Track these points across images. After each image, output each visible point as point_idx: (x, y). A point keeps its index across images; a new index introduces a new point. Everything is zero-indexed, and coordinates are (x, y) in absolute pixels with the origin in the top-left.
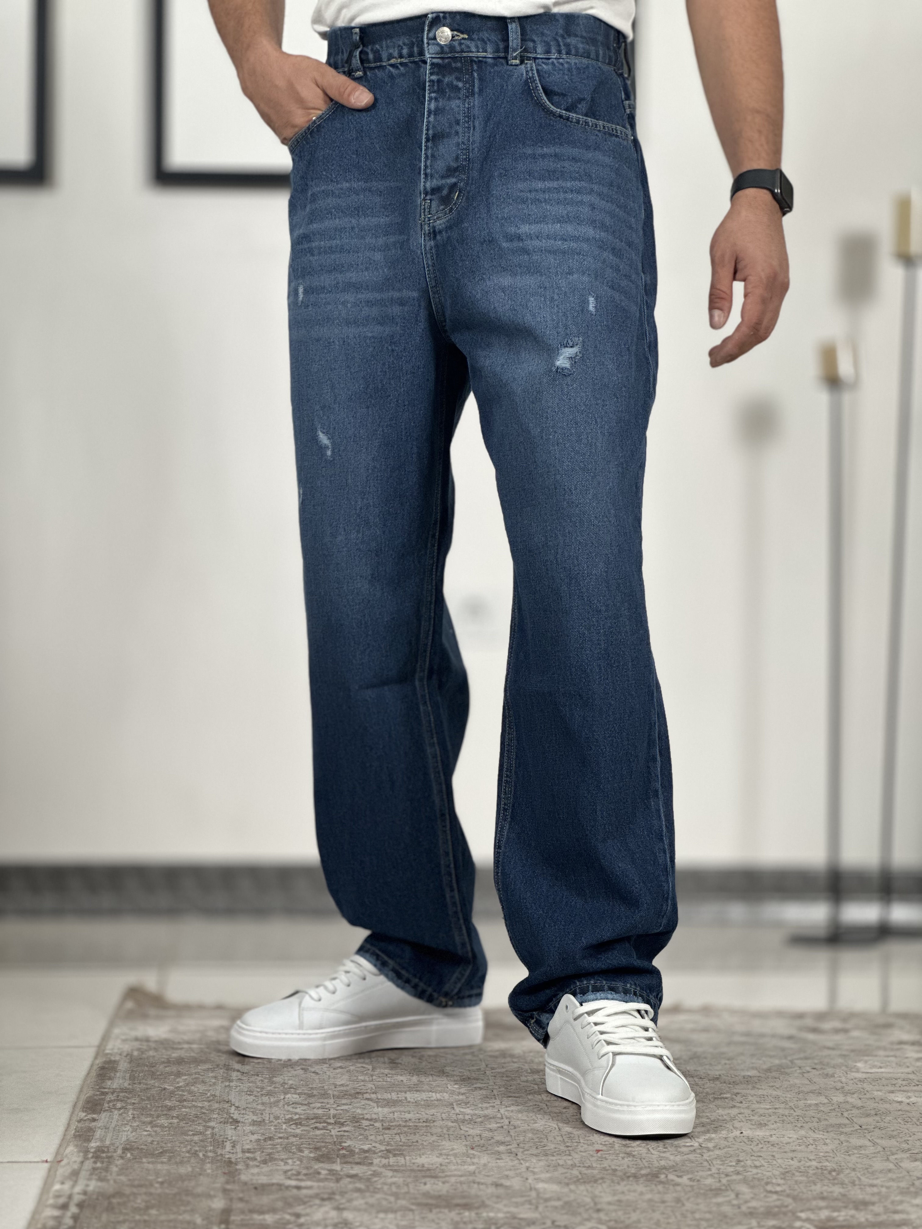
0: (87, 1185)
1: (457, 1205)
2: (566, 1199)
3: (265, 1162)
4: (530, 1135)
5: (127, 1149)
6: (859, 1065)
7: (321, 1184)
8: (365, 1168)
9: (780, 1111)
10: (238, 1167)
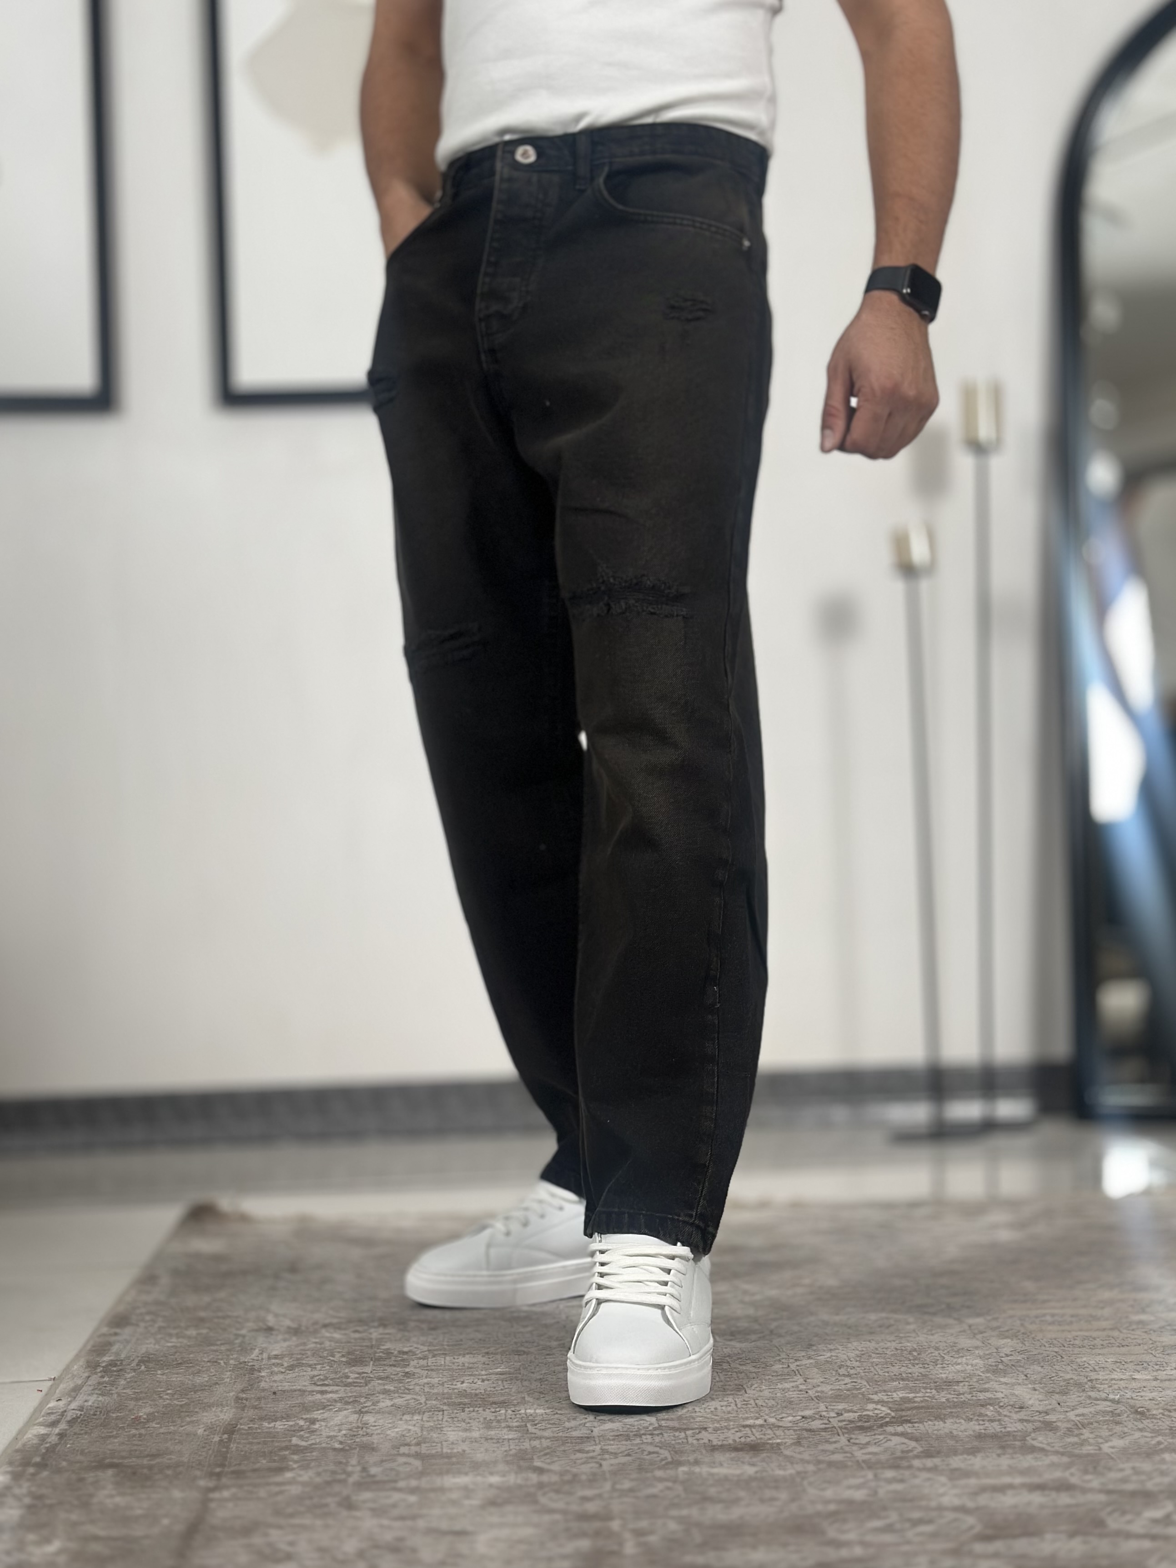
0: (86, 1401)
1: (495, 1403)
3: (291, 1368)
5: (143, 1361)
7: (348, 1388)
8: (399, 1369)
10: (260, 1374)
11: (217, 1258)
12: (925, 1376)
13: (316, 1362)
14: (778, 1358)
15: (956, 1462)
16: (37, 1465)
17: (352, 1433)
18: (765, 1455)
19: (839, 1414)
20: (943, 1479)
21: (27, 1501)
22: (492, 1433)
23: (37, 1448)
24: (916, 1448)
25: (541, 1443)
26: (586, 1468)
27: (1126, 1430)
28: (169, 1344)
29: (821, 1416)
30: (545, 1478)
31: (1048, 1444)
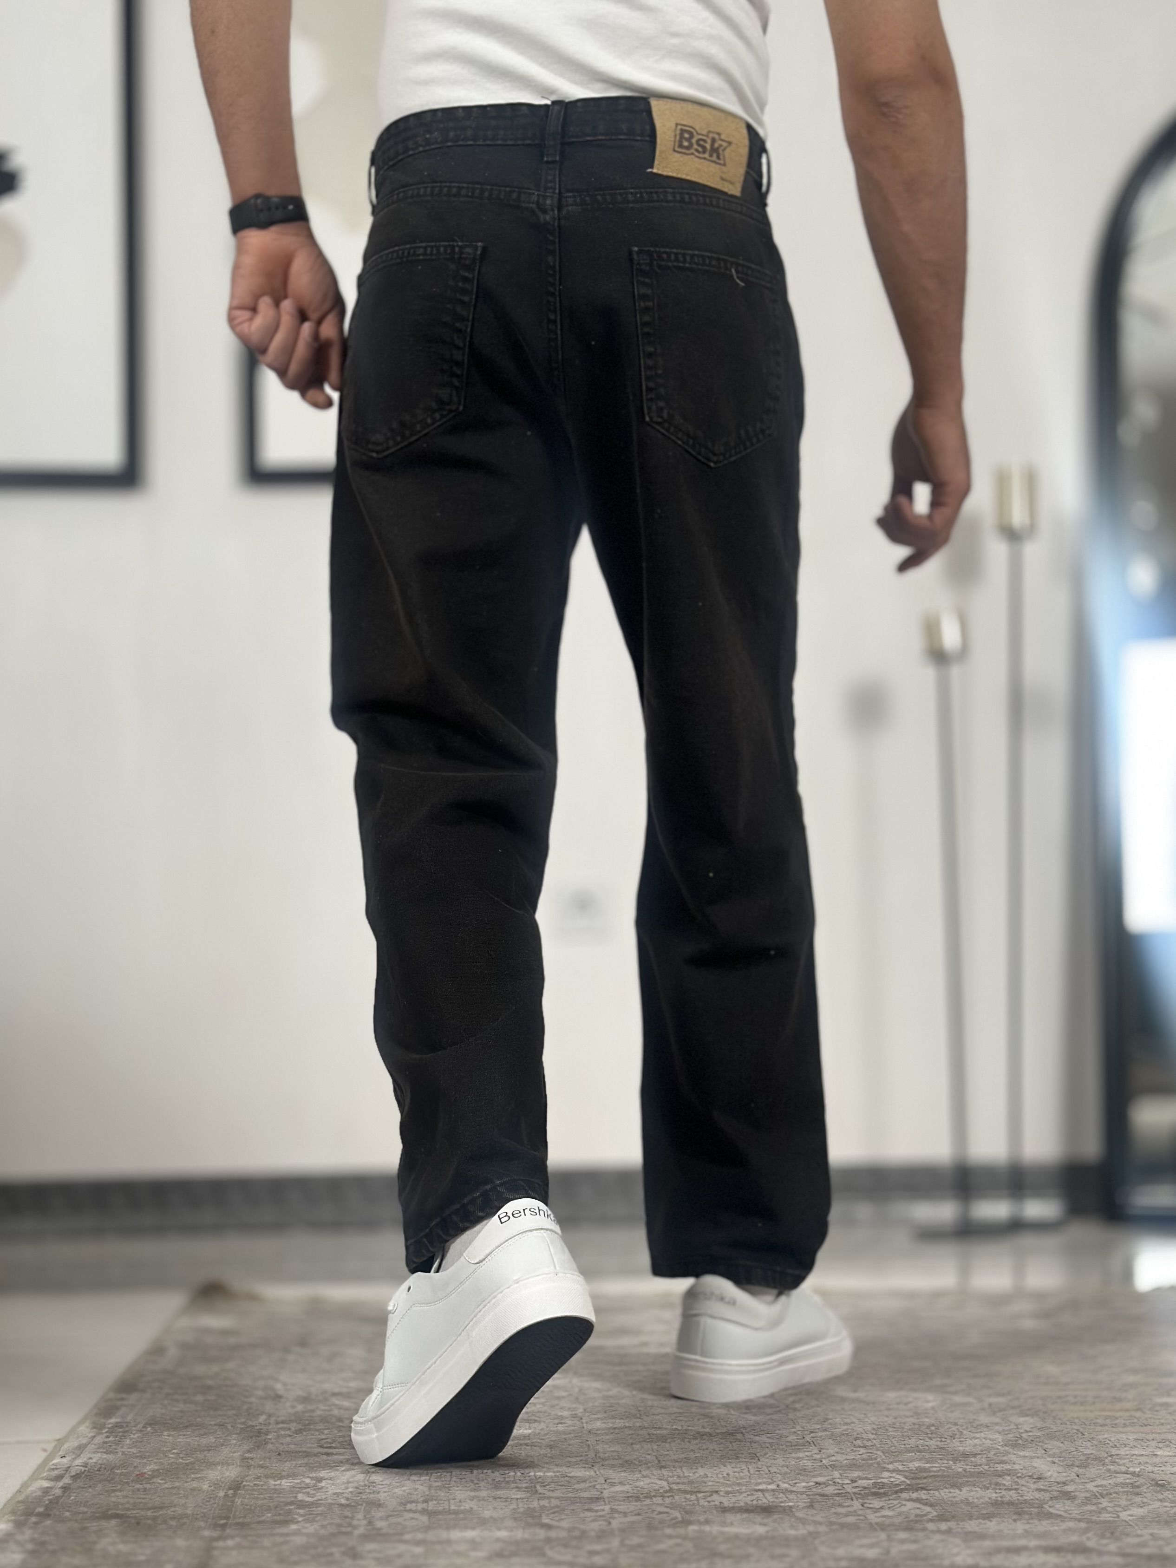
0: (90, 1458)
3: (299, 1432)
5: (150, 1424)
10: (267, 1437)
11: (225, 1332)
12: (941, 1448)
13: (324, 1428)
14: (794, 1430)
15: (972, 1526)
16: (39, 1515)
17: (359, 1491)
18: (776, 1516)
19: (853, 1481)
20: (957, 1541)
21: (30, 1546)
22: (500, 1493)
23: (39, 1500)
24: (930, 1512)
25: (549, 1502)
26: (595, 1526)
27: (1145, 1500)
28: (176, 1409)
29: (835, 1482)
30: (553, 1534)
31: (1066, 1511)
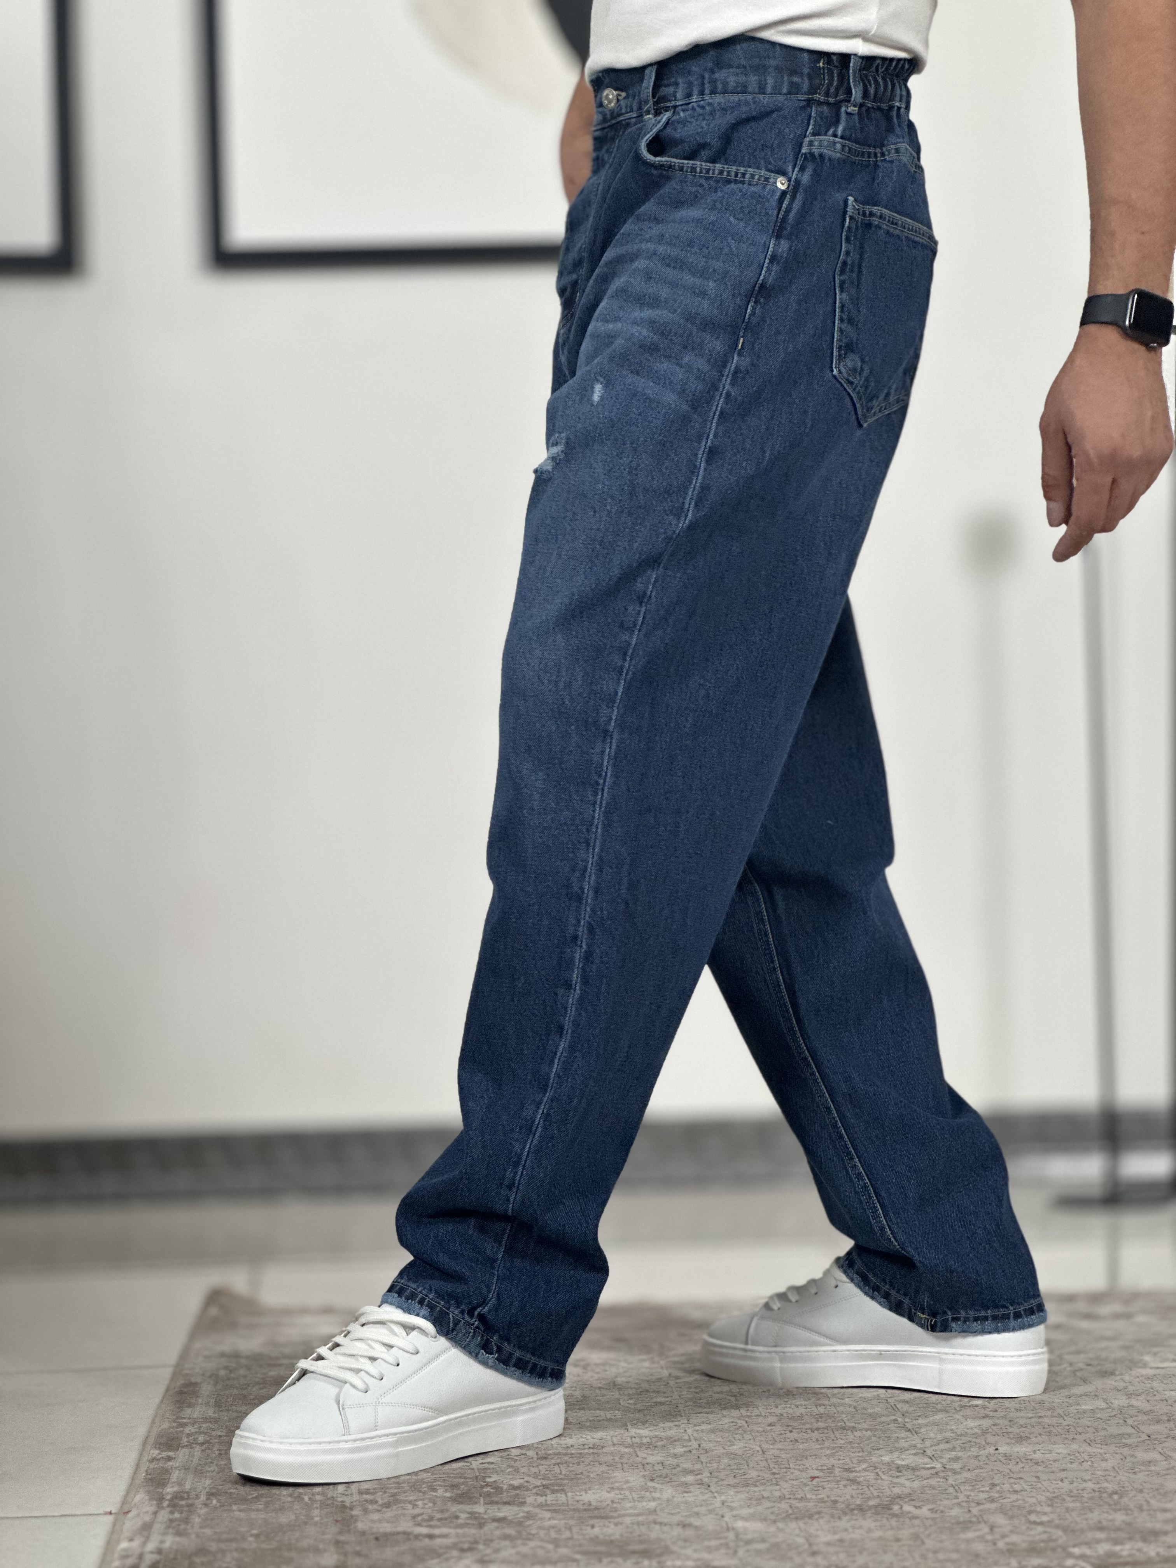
0: (162, 1542)
1: (634, 1552)
2: (774, 1540)
3: (388, 1505)
4: (726, 1461)
5: (212, 1494)
6: (1147, 1358)
7: (460, 1531)
8: (516, 1508)
9: (1047, 1420)
10: (355, 1512)
14: (955, 1501)
